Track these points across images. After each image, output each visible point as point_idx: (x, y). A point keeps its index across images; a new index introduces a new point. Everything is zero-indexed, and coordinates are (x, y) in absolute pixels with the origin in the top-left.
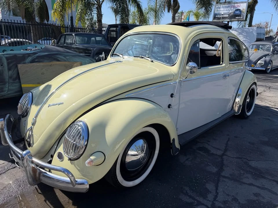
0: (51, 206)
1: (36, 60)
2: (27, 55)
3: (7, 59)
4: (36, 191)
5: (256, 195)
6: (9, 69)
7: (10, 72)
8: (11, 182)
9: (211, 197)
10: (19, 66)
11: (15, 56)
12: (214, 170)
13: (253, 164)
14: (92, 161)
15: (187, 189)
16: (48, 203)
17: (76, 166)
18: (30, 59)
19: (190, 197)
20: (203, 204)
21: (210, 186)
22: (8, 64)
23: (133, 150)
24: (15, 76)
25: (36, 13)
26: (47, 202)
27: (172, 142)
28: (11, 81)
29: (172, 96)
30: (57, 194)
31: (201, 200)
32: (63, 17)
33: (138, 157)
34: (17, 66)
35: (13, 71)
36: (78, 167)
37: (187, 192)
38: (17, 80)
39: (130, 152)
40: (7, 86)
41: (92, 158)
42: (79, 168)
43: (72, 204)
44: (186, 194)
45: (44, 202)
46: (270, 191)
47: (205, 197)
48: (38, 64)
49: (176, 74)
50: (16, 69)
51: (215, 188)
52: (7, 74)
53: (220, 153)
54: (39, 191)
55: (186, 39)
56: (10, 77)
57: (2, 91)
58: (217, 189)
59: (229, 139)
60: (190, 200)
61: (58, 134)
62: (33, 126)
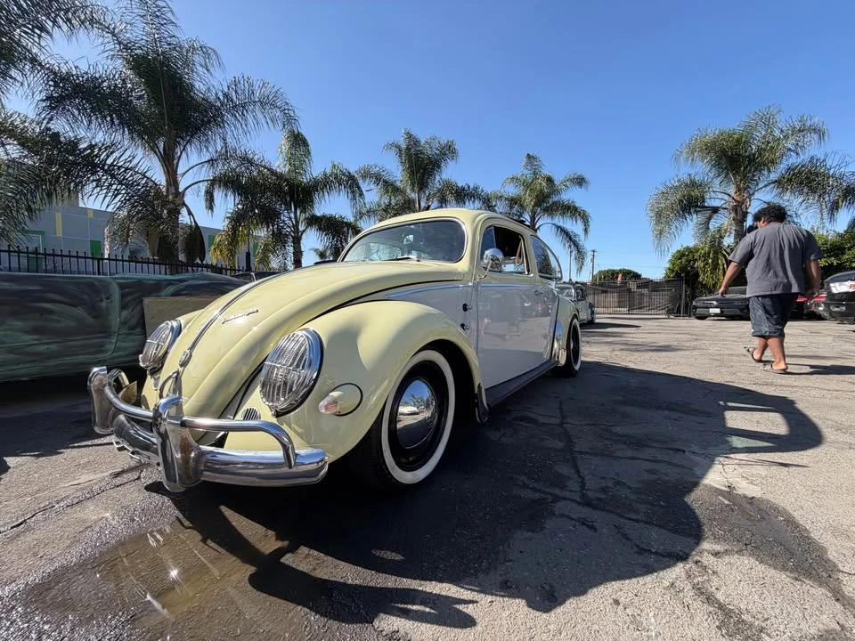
0: (220, 549)
1: (184, 292)
2: (165, 283)
3: (122, 286)
4: (178, 524)
5: (650, 471)
6: (123, 307)
7: (125, 313)
8: (108, 515)
9: (573, 485)
10: (146, 301)
11: (140, 283)
12: (560, 445)
13: (618, 429)
14: (335, 402)
15: (523, 478)
16: (212, 544)
17: (293, 425)
18: (171, 289)
19: (535, 490)
20: (565, 499)
21: (564, 469)
22: (123, 296)
23: (407, 404)
24: (134, 321)
25: (180, 245)
26: (209, 542)
27: (476, 391)
28: (124, 331)
29: (465, 308)
30: (234, 524)
31: (557, 491)
32: (232, 254)
33: (420, 417)
34: (141, 301)
35: (130, 310)
36: (297, 428)
37: (524, 483)
38: (138, 330)
39: (403, 409)
40: (114, 341)
41: (335, 394)
42: (299, 430)
43: (274, 538)
44: (525, 486)
45: (201, 544)
46: (670, 464)
47: (563, 487)
48: (188, 299)
49: (467, 273)
50: (139, 308)
51: (573, 471)
52: (116, 317)
53: (556, 421)
54: (187, 523)
55: (474, 221)
56: (124, 323)
57: (102, 352)
58: (578, 472)
59: (561, 402)
60: (537, 496)
61: (245, 372)
62: (181, 369)
